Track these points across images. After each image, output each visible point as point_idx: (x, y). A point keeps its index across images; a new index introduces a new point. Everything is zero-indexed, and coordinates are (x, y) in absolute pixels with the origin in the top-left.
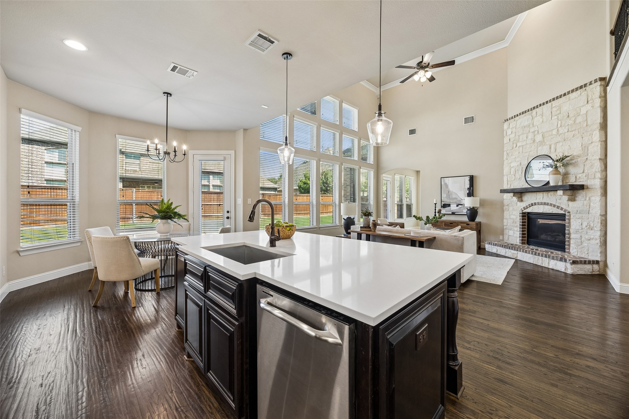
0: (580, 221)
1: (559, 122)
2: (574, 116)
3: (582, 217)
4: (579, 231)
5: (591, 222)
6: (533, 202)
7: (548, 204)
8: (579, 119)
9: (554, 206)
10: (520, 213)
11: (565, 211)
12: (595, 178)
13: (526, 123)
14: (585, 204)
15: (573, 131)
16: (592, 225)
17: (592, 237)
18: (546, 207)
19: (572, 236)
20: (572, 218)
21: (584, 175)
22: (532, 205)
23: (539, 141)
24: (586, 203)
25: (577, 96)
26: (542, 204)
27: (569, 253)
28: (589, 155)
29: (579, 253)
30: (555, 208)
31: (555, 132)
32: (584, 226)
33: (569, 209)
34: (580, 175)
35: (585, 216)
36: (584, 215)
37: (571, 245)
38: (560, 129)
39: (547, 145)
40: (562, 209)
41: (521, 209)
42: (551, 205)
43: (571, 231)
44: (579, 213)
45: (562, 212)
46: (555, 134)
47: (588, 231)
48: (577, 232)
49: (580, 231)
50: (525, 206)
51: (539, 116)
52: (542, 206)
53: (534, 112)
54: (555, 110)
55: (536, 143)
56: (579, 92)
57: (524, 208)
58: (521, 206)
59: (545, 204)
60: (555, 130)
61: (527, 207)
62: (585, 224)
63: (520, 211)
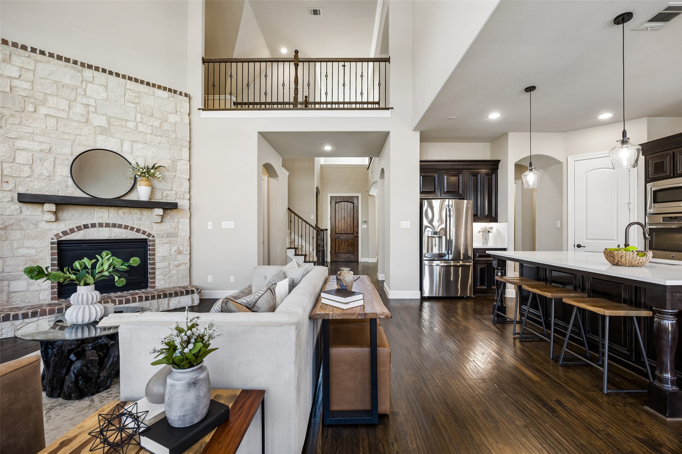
0: (167, 245)
1: (139, 116)
2: (160, 119)
3: (170, 240)
4: (166, 259)
5: (181, 246)
6: (89, 222)
7: (120, 226)
8: (166, 126)
9: (132, 229)
10: (52, 243)
11: (149, 235)
12: (183, 199)
13: (67, 81)
14: (173, 227)
15: (158, 136)
16: (182, 249)
17: (181, 262)
18: (116, 230)
19: (158, 265)
20: (158, 244)
21: (173, 193)
22: (86, 227)
23: (100, 126)
24: (174, 225)
25: (164, 97)
26: (108, 225)
27: (154, 287)
28: (178, 171)
29: (166, 283)
30: (134, 232)
31: (131, 125)
32: (173, 251)
33: (153, 233)
34: (169, 192)
35: (174, 240)
36: (172, 239)
37: (157, 277)
38: (140, 124)
39: (115, 138)
40: (144, 233)
41: (57, 235)
42: (126, 227)
43: (157, 259)
44: (167, 237)
45: (144, 237)
46: (132, 128)
47: (178, 256)
48: (164, 258)
49: (168, 258)
50: (67, 229)
51: (98, 86)
52: (107, 229)
53: (88, 73)
54: (131, 94)
55: (94, 127)
56: (166, 94)
57: (65, 233)
58: (51, 230)
59: (114, 225)
60: (131, 123)
61: (72, 231)
62: (174, 249)
63: (52, 239)
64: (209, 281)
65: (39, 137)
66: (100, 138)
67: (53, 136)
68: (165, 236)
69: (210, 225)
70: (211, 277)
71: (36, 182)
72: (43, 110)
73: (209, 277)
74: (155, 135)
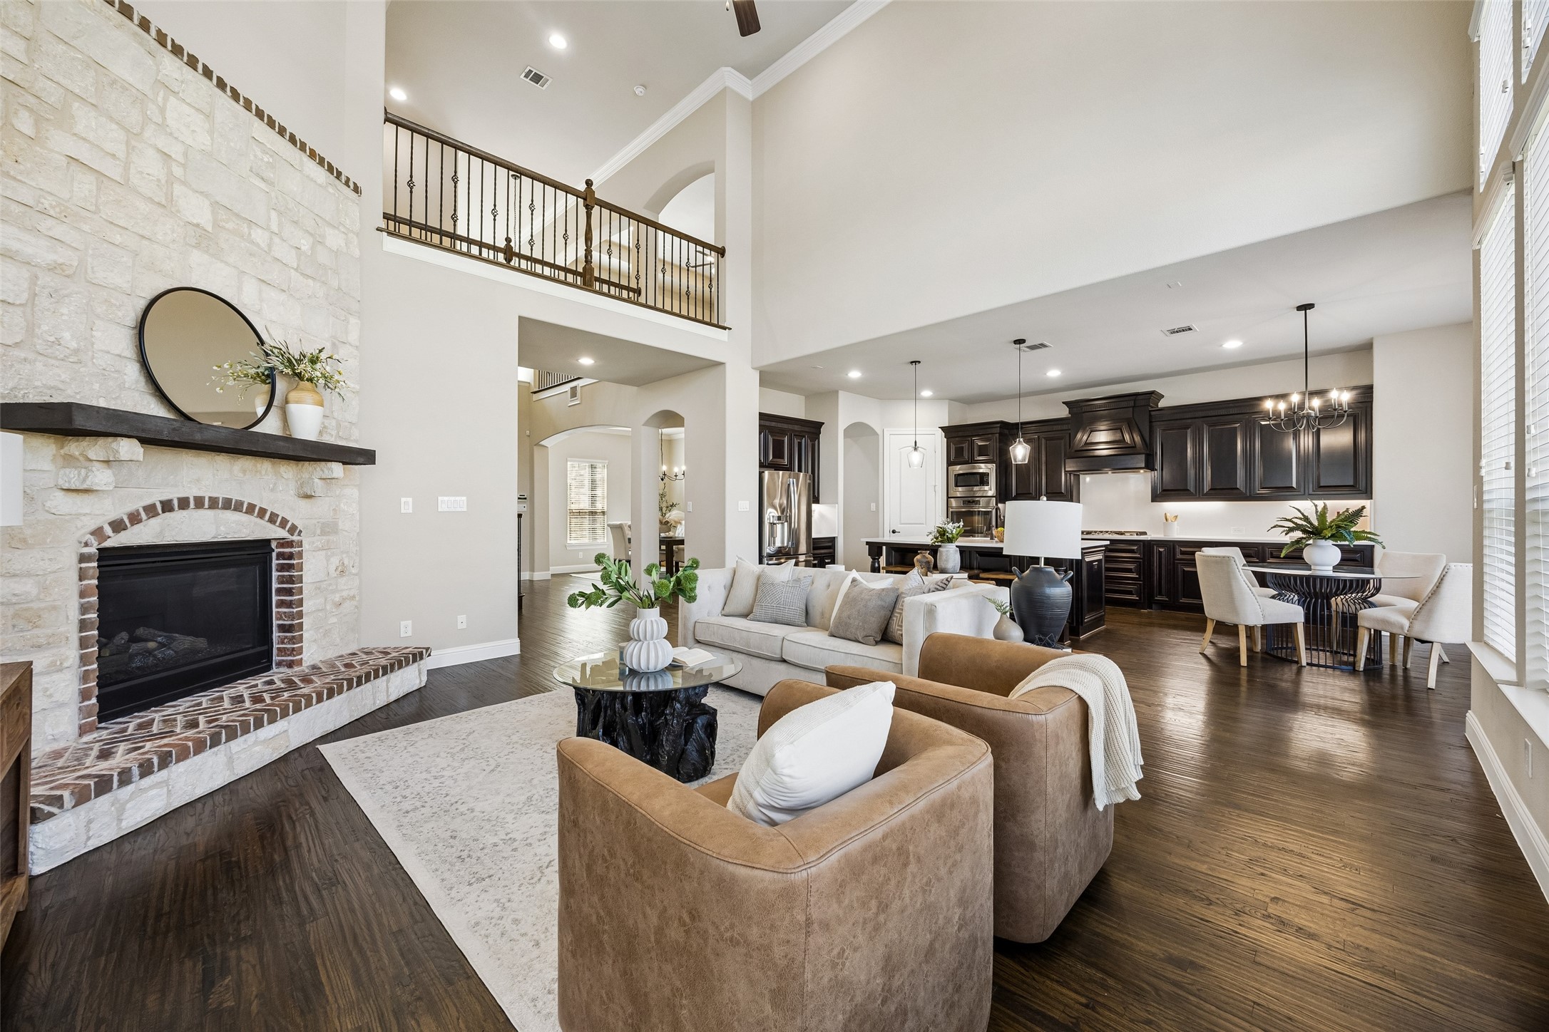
0: (322, 555)
1: (274, 217)
2: (312, 235)
3: (328, 541)
4: (320, 588)
5: (345, 555)
6: (173, 494)
7: (238, 507)
8: (322, 256)
9: (262, 513)
10: (83, 558)
11: (293, 530)
13: (122, 71)
14: (332, 508)
15: (309, 277)
17: (345, 594)
18: (230, 516)
19: (307, 607)
20: (308, 551)
21: (333, 423)
22: (167, 506)
23: (197, 225)
24: (334, 503)
25: (319, 183)
26: (214, 503)
27: (298, 663)
29: (320, 650)
30: (264, 523)
31: (259, 236)
32: (332, 568)
33: (299, 524)
34: (326, 422)
35: (334, 541)
36: (331, 538)
37: (305, 636)
38: (276, 240)
40: (283, 523)
41: (98, 532)
43: (306, 591)
44: (321, 534)
45: (283, 533)
46: (261, 244)
47: (340, 580)
48: (317, 587)
49: (323, 586)
50: (121, 512)
51: (193, 111)
52: (211, 513)
53: (172, 66)
54: (259, 154)
55: (182, 224)
56: (321, 174)
57: (118, 526)
58: (78, 515)
59: (227, 504)
60: (260, 231)
61: (135, 518)
62: (335, 561)
63: (86, 545)
64: (403, 635)
65: (50, 222)
66: (196, 257)
67: (86, 228)
68: (318, 532)
69: (407, 504)
70: (409, 623)
71: (39, 366)
72: (61, 143)
73: (403, 623)
74: (302, 274)
